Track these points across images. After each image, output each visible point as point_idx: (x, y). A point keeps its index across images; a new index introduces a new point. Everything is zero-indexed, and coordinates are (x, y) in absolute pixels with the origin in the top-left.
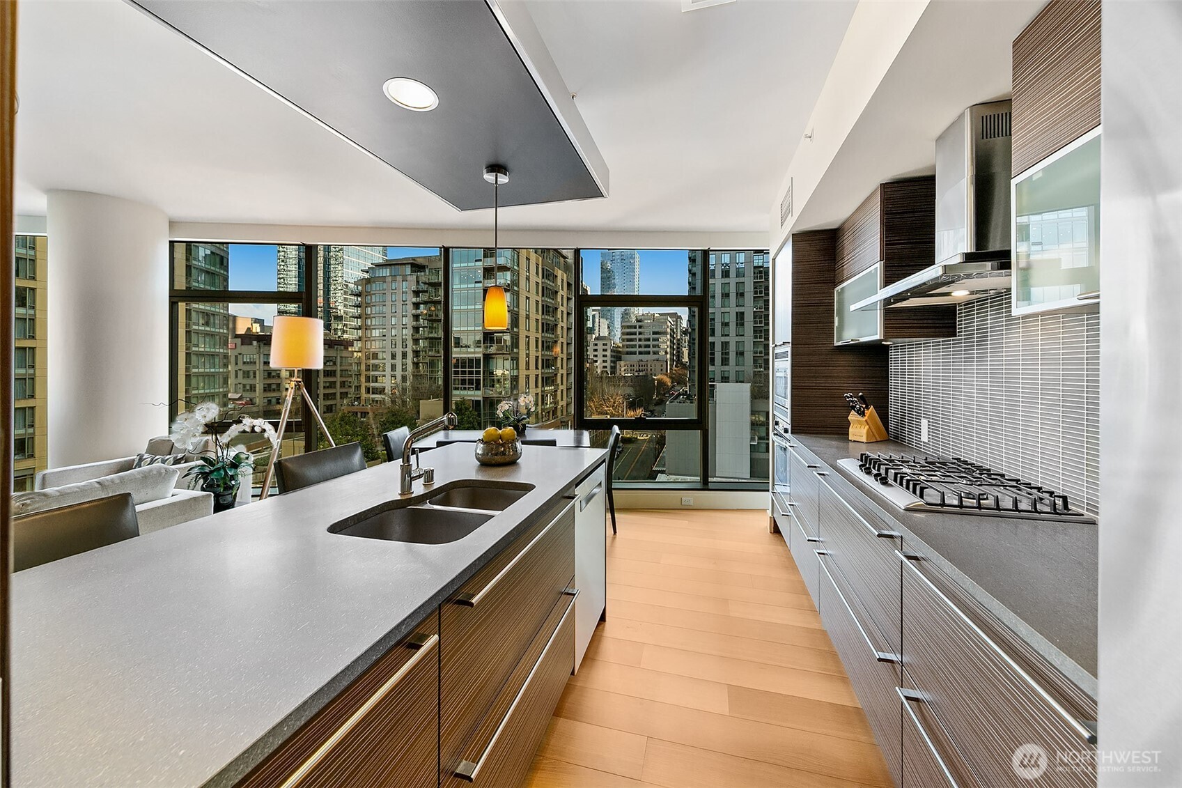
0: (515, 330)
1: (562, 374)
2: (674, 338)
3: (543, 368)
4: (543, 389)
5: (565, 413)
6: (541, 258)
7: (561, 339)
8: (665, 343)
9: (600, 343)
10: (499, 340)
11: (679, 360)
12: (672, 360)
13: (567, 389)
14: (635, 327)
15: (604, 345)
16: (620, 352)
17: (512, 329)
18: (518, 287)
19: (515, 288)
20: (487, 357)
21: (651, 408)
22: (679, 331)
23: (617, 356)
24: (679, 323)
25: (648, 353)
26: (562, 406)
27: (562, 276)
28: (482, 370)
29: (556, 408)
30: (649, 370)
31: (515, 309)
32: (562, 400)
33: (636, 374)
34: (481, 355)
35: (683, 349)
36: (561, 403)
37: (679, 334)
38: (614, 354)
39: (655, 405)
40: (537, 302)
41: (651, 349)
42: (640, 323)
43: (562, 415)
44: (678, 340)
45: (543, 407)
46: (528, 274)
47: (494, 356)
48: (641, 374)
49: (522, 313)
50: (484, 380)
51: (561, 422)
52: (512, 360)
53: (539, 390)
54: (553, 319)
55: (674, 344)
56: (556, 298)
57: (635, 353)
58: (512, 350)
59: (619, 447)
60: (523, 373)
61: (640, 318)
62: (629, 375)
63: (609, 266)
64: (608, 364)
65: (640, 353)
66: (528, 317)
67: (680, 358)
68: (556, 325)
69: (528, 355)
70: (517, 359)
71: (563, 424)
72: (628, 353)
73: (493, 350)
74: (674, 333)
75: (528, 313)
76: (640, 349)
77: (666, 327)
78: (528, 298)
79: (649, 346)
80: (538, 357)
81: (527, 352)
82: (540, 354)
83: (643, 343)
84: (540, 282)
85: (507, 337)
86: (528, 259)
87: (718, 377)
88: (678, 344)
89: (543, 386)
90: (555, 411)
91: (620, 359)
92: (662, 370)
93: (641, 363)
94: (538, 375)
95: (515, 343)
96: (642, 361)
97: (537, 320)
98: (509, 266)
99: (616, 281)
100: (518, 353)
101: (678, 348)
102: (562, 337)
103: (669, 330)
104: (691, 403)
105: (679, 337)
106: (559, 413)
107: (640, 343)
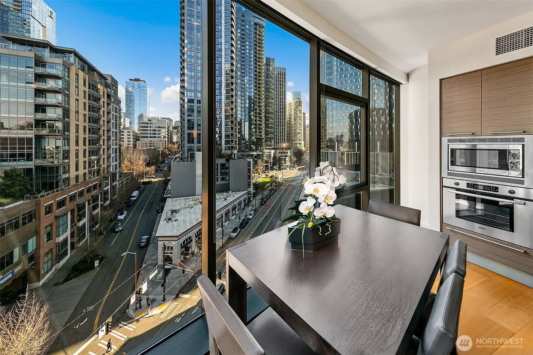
0: (66, 119)
1: (104, 149)
2: (169, 130)
3: (89, 144)
4: (90, 158)
5: (106, 171)
6: (87, 76)
7: (103, 127)
8: (164, 132)
9: (126, 131)
10: (51, 126)
11: (171, 141)
12: (168, 141)
13: (107, 157)
14: (148, 124)
15: (128, 132)
16: (139, 137)
17: (64, 118)
18: (69, 91)
19: (66, 92)
20: (39, 138)
21: (158, 165)
22: (171, 127)
23: (137, 138)
24: (171, 123)
25: (156, 137)
26: (104, 168)
27: (104, 89)
28: (33, 146)
29: (99, 169)
30: (156, 146)
31: (66, 106)
32: (104, 164)
33: (149, 148)
34: (32, 136)
35: (173, 136)
36: (103, 166)
37: (171, 129)
38: (135, 137)
39: (161, 163)
40: (85, 103)
41: (157, 135)
42: (150, 122)
43: (104, 173)
44: (171, 131)
45: (90, 169)
46: (77, 84)
47: (45, 137)
48: (152, 148)
49: (73, 109)
50: (36, 153)
51: (104, 177)
52: (63, 139)
53: (87, 159)
54: (97, 115)
55: (169, 133)
56: (99, 102)
57: (147, 137)
58: (64, 133)
59: (142, 187)
60: (73, 148)
61: (151, 119)
62: (145, 148)
63: (130, 89)
64: (132, 143)
65: (150, 137)
66: (77, 112)
67: (172, 140)
68: (99, 119)
69: (77, 137)
70: (68, 140)
71: (105, 178)
72: (143, 137)
73: (44, 132)
74: (169, 128)
75: (77, 109)
76: (151, 135)
77: (165, 124)
78: (77, 100)
79: (155, 134)
80: (86, 138)
81: (77, 134)
82: (87, 136)
83: (152, 132)
84: (87, 91)
85: (59, 125)
86: (77, 75)
87: (196, 149)
88: (171, 133)
89: (89, 156)
90: (98, 171)
91: (138, 140)
92: (163, 146)
93: (151, 142)
94: (86, 149)
95: (66, 128)
96: (151, 141)
97: (85, 115)
98: (61, 76)
99: (135, 98)
100: (69, 135)
101: (171, 135)
102: (104, 126)
103: (167, 126)
104: (184, 162)
105: (171, 130)
106: (101, 172)
107: (150, 132)
